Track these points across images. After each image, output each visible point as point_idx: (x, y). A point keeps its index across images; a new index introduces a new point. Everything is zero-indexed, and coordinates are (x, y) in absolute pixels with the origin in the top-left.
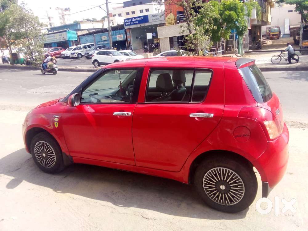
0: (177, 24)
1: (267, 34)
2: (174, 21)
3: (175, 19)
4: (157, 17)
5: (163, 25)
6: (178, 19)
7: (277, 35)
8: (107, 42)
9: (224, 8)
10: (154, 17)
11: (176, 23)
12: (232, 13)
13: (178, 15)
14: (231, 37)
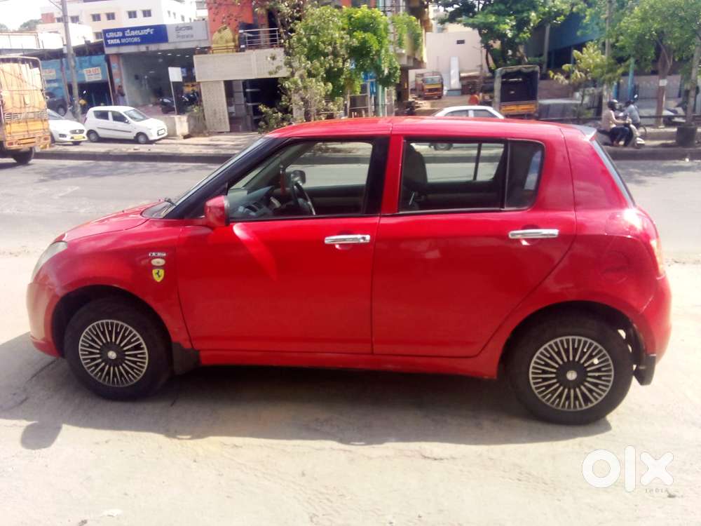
0: (240, 51)
1: (418, 88)
2: (233, 44)
3: (234, 40)
4: (189, 32)
5: (204, 51)
6: (242, 40)
7: (436, 90)
8: (56, 85)
9: (351, 24)
10: (182, 32)
11: (238, 49)
12: (368, 36)
13: (241, 31)
14: (364, 88)
